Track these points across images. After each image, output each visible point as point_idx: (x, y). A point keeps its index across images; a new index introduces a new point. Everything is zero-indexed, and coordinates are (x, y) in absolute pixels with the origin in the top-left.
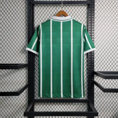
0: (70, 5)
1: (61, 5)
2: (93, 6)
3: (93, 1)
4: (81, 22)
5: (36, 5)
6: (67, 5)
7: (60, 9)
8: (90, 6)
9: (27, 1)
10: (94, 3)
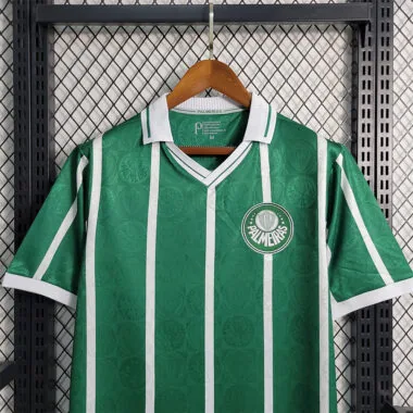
0: (251, 27)
1: (199, 27)
2: (386, 34)
3: (381, 6)
4: (312, 125)
5: (60, 28)
6: (234, 27)
7: (199, 47)
8: (368, 35)
9: (10, 7)
10: (389, 13)
